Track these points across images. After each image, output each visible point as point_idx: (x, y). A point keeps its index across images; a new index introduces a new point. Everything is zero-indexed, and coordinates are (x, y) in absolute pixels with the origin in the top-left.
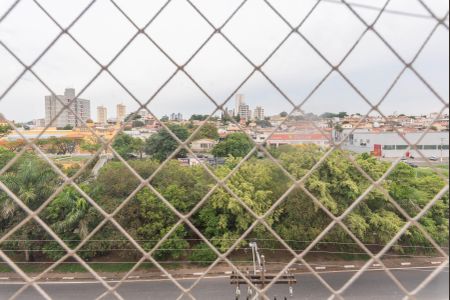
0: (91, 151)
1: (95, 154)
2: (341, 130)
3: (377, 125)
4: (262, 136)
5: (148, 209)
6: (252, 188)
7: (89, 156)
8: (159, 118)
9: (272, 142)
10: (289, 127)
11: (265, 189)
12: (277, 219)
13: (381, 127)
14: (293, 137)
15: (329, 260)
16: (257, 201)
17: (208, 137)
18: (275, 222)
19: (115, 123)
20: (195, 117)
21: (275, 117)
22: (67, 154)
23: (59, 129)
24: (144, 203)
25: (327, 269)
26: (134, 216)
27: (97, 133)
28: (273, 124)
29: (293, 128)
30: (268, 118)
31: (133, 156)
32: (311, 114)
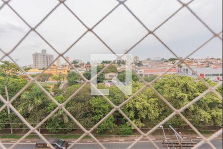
0: (57, 80)
1: (59, 81)
2: (181, 67)
3: (199, 63)
4: (140, 71)
5: (95, 108)
6: (146, 97)
7: (56, 82)
8: (86, 63)
9: (146, 73)
10: (152, 66)
11: (153, 98)
12: (161, 113)
13: (202, 64)
14: (157, 71)
15: (187, 134)
16: (150, 104)
17: (113, 72)
18: (160, 114)
19: (66, 66)
20: (104, 62)
21: (144, 61)
22: (46, 82)
23: (39, 69)
24: (93, 105)
25: (188, 138)
26: (89, 111)
27: (58, 71)
28: (144, 64)
29: (155, 66)
30: (141, 62)
31: (77, 82)
32: (163, 59)
